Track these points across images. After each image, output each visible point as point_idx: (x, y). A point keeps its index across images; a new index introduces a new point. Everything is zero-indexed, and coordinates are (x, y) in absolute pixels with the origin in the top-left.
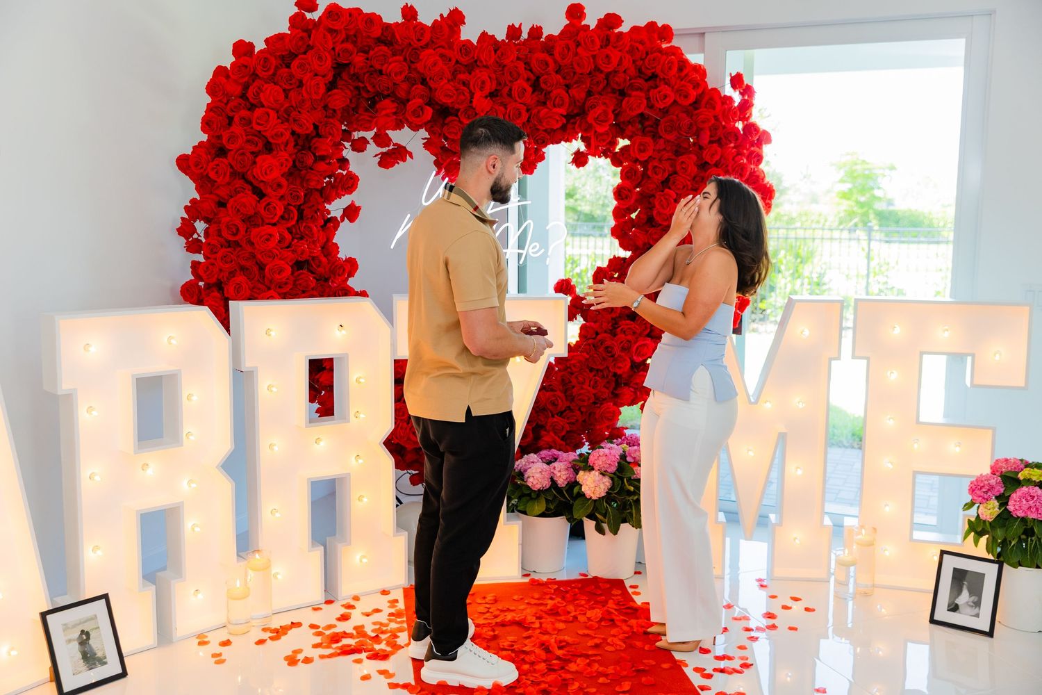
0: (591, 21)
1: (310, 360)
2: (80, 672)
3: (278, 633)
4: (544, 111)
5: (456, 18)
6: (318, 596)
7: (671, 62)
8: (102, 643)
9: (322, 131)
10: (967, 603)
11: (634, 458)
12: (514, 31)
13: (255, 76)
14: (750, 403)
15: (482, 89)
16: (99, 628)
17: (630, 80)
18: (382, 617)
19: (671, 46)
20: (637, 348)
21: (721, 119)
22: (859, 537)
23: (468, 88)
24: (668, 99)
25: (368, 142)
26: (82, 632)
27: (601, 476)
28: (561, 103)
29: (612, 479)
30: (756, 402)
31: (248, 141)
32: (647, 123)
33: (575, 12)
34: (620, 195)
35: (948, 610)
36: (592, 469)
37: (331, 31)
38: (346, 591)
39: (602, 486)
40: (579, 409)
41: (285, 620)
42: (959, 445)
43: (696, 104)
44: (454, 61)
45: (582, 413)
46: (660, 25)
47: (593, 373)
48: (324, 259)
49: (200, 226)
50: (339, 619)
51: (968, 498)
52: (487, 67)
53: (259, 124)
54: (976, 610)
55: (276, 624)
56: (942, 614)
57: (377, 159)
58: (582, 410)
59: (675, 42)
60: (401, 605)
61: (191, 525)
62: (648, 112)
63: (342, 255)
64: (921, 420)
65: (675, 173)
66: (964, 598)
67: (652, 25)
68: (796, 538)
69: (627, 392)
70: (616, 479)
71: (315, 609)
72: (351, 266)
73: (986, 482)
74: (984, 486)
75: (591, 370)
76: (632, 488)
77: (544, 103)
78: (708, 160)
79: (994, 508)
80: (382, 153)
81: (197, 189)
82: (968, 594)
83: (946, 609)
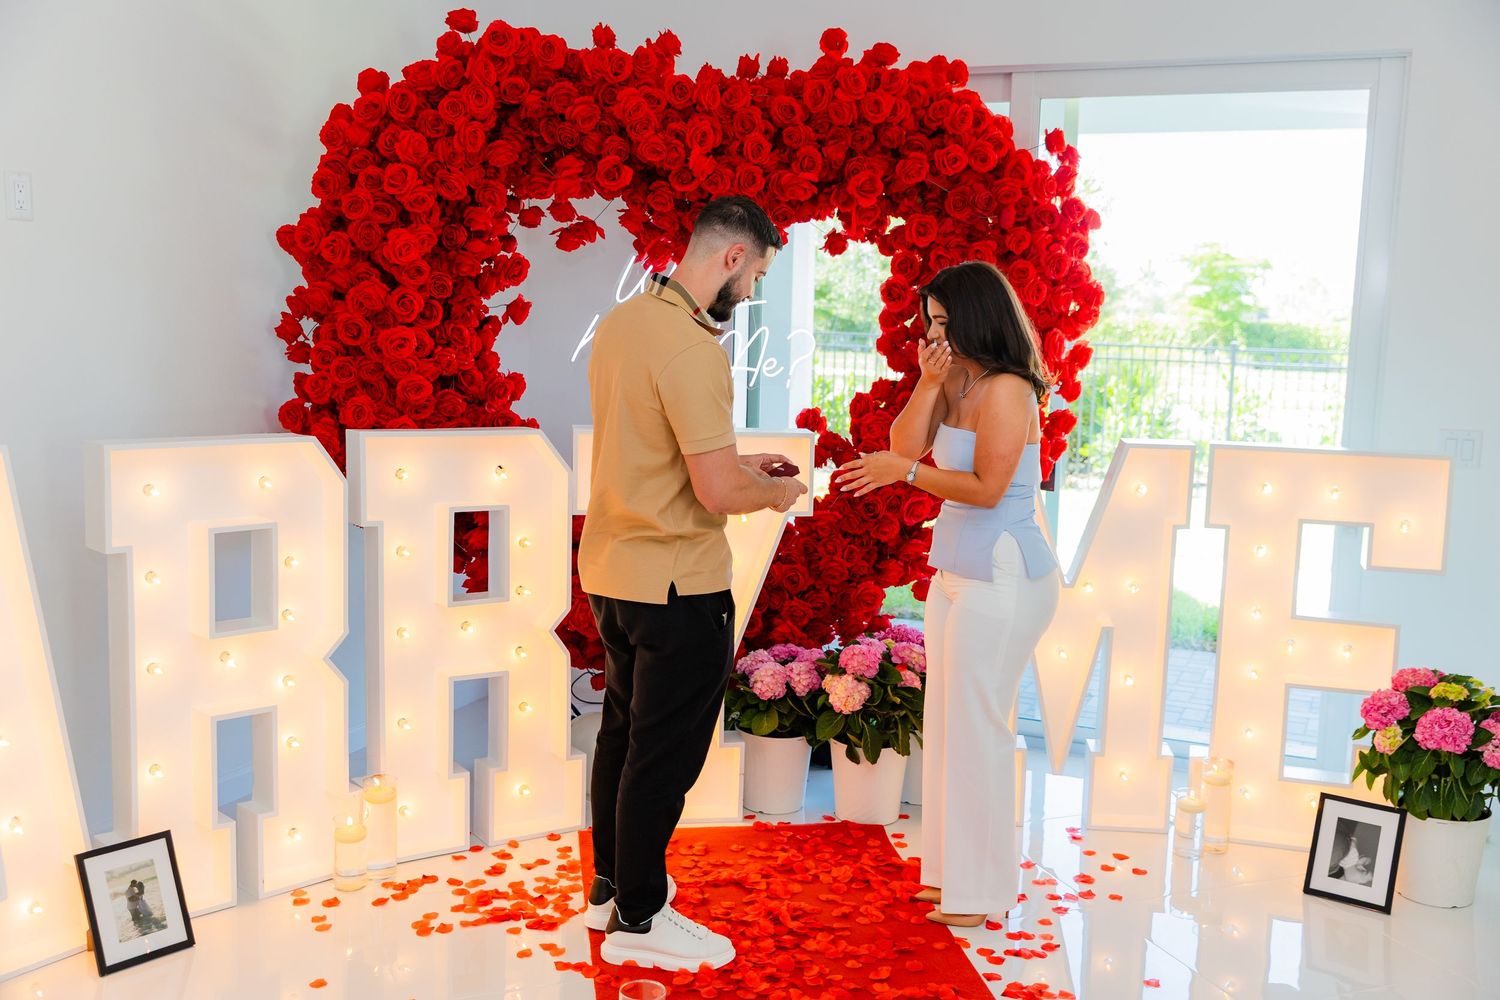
0: (855, 53)
1: (456, 514)
2: (130, 938)
3: (405, 890)
4: (787, 176)
5: (668, 45)
6: (460, 840)
7: (965, 112)
8: (161, 899)
9: (479, 196)
10: (1356, 866)
11: (902, 658)
12: (747, 65)
13: (388, 119)
15: (702, 144)
16: (156, 877)
17: (907, 135)
18: (549, 871)
19: (965, 91)
20: (909, 507)
21: (1031, 193)
22: (1210, 773)
23: (683, 142)
24: (958, 164)
25: (543, 214)
26: (134, 883)
27: (855, 682)
28: (810, 165)
29: (871, 686)
30: (1072, 585)
31: (377, 209)
32: (930, 196)
33: (834, 40)
34: (890, 294)
35: (1330, 876)
36: (843, 672)
37: (495, 58)
38: (499, 833)
39: (857, 697)
40: (828, 589)
41: (414, 873)
42: (1350, 648)
43: (997, 172)
44: (664, 104)
45: (831, 594)
46: (950, 61)
47: (848, 540)
48: (478, 375)
49: (308, 325)
50: (489, 873)
51: (1361, 723)
52: (709, 113)
53: (392, 185)
54: (1367, 877)
55: (401, 878)
56: (1321, 882)
57: (555, 238)
58: (832, 589)
59: (970, 86)
60: (575, 855)
61: (287, 740)
62: (931, 181)
63: (504, 369)
64: (1298, 614)
66: (1352, 859)
67: (939, 61)
68: (1122, 774)
69: (894, 566)
70: (877, 686)
71: (457, 858)
72: (516, 384)
73: (1385, 701)
74: (1381, 707)
75: (846, 535)
76: (898, 700)
77: (788, 166)
78: (1012, 247)
79: (1395, 736)
80: (562, 230)
81: (304, 273)
82: (1357, 854)
83: (1327, 874)
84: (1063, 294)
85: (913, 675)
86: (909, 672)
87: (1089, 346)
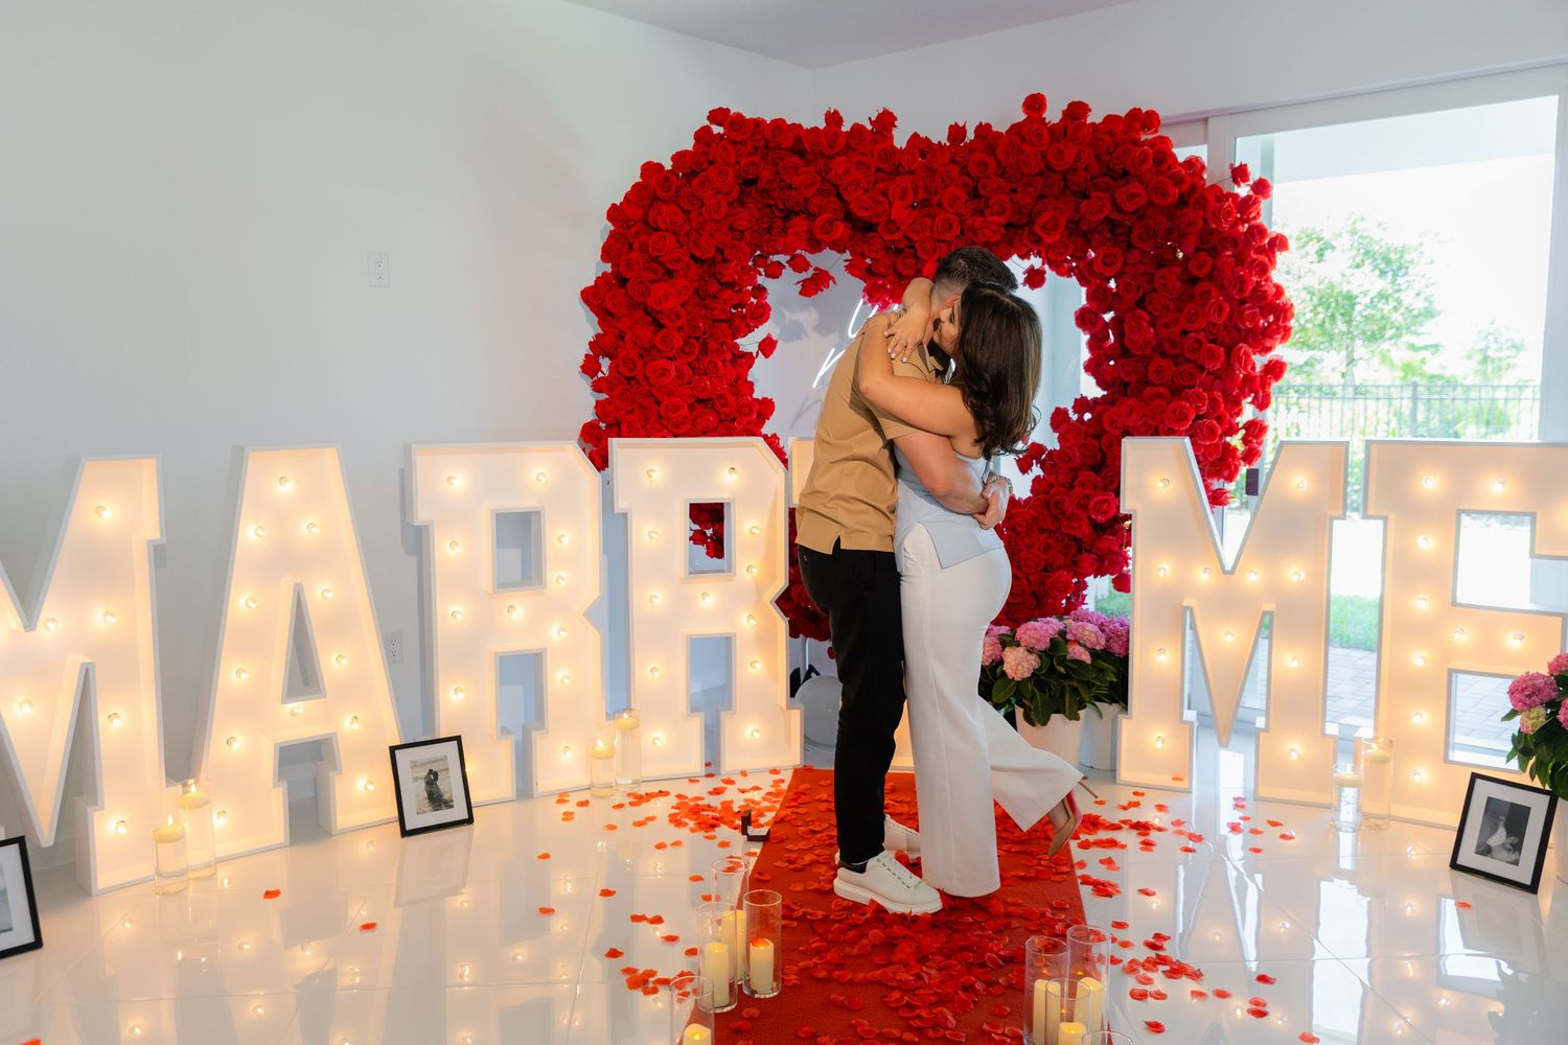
0: (1053, 115)
1: (691, 505)
2: (425, 812)
3: (639, 799)
4: (979, 220)
5: (886, 120)
6: (696, 766)
7: (1146, 154)
8: (450, 785)
9: (727, 255)
10: (1503, 844)
11: (1074, 635)
12: (956, 132)
13: (656, 199)
14: (1225, 572)
15: (902, 198)
16: (447, 769)
17: (1092, 179)
18: (756, 796)
19: (1158, 137)
20: (1096, 503)
21: (1210, 221)
22: (1369, 751)
23: (888, 198)
24: (1137, 200)
25: (784, 267)
26: (431, 771)
27: (1026, 653)
28: (1000, 211)
29: (1040, 657)
30: (1232, 572)
31: (647, 269)
32: (1118, 231)
33: (1035, 104)
34: (1083, 320)
35: (1476, 853)
36: (1018, 645)
37: (734, 143)
38: (730, 764)
39: (1026, 665)
40: (1027, 579)
41: (654, 788)
42: (1522, 637)
43: (1182, 202)
44: (873, 169)
45: (1029, 582)
46: (1144, 111)
47: (1045, 535)
48: (730, 398)
49: (605, 364)
50: (710, 793)
51: (1509, 707)
52: (912, 172)
53: (656, 249)
54: (1514, 856)
55: (643, 790)
56: (1468, 857)
57: (799, 287)
58: (1030, 578)
59: (1162, 132)
60: (784, 786)
61: (558, 678)
62: (1115, 216)
63: (758, 394)
64: (1458, 601)
65: (1154, 290)
66: (1499, 837)
67: (1135, 112)
68: (1292, 750)
69: (1087, 559)
70: (1044, 658)
71: (692, 781)
72: (766, 408)
73: (1530, 683)
74: (1526, 688)
75: (1042, 530)
76: (1062, 670)
77: (982, 213)
78: (1195, 272)
79: (1538, 717)
80: (804, 281)
81: (599, 323)
82: (1505, 833)
83: (1474, 850)
84: (1247, 312)
85: (1082, 649)
86: (1078, 647)
87: (1284, 360)
